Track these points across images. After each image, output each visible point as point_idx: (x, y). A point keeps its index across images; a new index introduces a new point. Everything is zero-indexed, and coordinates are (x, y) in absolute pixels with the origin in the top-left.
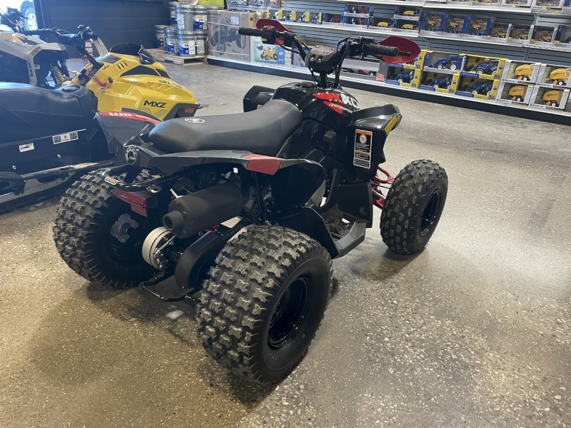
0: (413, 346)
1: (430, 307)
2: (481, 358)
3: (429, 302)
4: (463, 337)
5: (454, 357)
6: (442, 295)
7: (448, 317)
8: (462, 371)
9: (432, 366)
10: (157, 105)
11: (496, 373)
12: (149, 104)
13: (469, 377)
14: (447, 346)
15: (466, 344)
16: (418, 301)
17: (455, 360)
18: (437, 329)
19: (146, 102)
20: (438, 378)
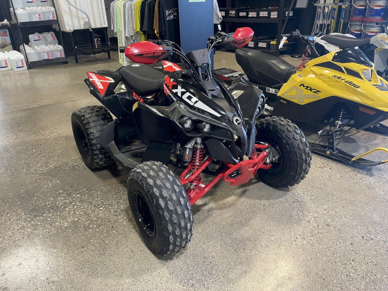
0: (65, 203)
1: (84, 222)
2: (33, 225)
3: (89, 224)
4: (51, 225)
5: (45, 215)
6: (89, 233)
7: (70, 226)
8: (35, 214)
9: (49, 204)
10: (311, 89)
11: (20, 226)
12: (304, 86)
13: (31, 214)
14: (53, 216)
15: (46, 224)
16: (94, 219)
17: (43, 214)
18: (66, 217)
19: (302, 84)
20: (41, 204)
